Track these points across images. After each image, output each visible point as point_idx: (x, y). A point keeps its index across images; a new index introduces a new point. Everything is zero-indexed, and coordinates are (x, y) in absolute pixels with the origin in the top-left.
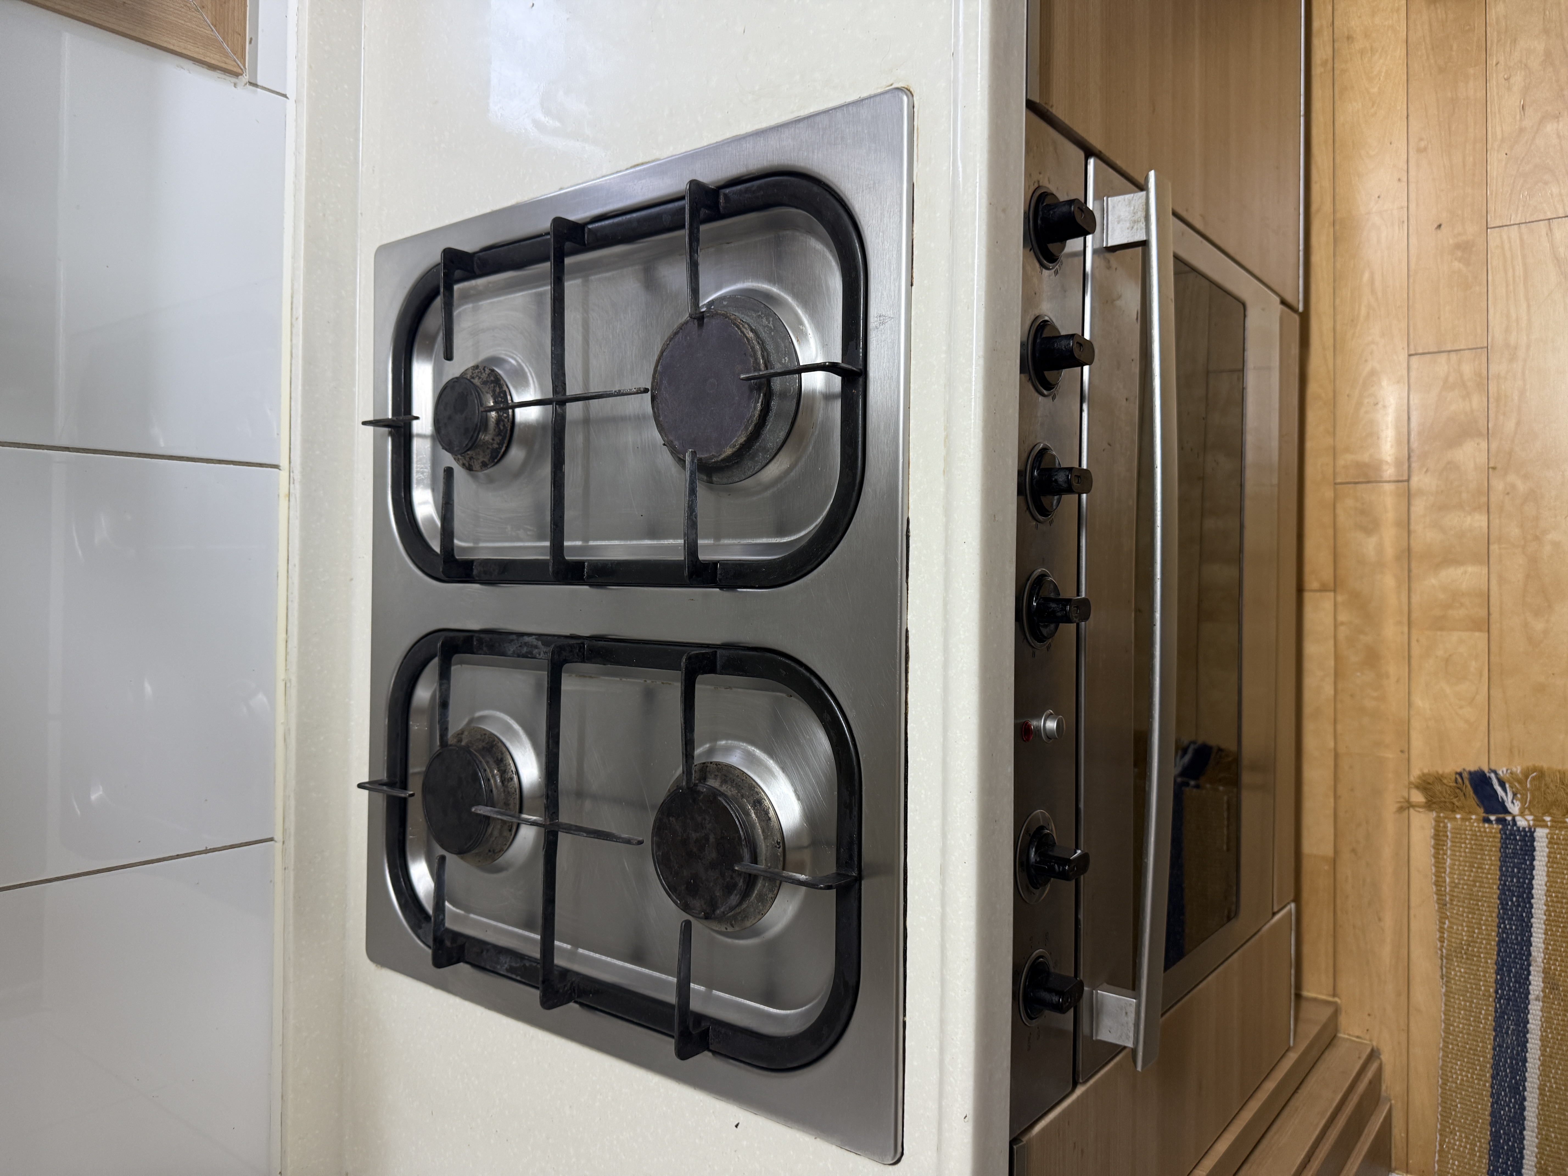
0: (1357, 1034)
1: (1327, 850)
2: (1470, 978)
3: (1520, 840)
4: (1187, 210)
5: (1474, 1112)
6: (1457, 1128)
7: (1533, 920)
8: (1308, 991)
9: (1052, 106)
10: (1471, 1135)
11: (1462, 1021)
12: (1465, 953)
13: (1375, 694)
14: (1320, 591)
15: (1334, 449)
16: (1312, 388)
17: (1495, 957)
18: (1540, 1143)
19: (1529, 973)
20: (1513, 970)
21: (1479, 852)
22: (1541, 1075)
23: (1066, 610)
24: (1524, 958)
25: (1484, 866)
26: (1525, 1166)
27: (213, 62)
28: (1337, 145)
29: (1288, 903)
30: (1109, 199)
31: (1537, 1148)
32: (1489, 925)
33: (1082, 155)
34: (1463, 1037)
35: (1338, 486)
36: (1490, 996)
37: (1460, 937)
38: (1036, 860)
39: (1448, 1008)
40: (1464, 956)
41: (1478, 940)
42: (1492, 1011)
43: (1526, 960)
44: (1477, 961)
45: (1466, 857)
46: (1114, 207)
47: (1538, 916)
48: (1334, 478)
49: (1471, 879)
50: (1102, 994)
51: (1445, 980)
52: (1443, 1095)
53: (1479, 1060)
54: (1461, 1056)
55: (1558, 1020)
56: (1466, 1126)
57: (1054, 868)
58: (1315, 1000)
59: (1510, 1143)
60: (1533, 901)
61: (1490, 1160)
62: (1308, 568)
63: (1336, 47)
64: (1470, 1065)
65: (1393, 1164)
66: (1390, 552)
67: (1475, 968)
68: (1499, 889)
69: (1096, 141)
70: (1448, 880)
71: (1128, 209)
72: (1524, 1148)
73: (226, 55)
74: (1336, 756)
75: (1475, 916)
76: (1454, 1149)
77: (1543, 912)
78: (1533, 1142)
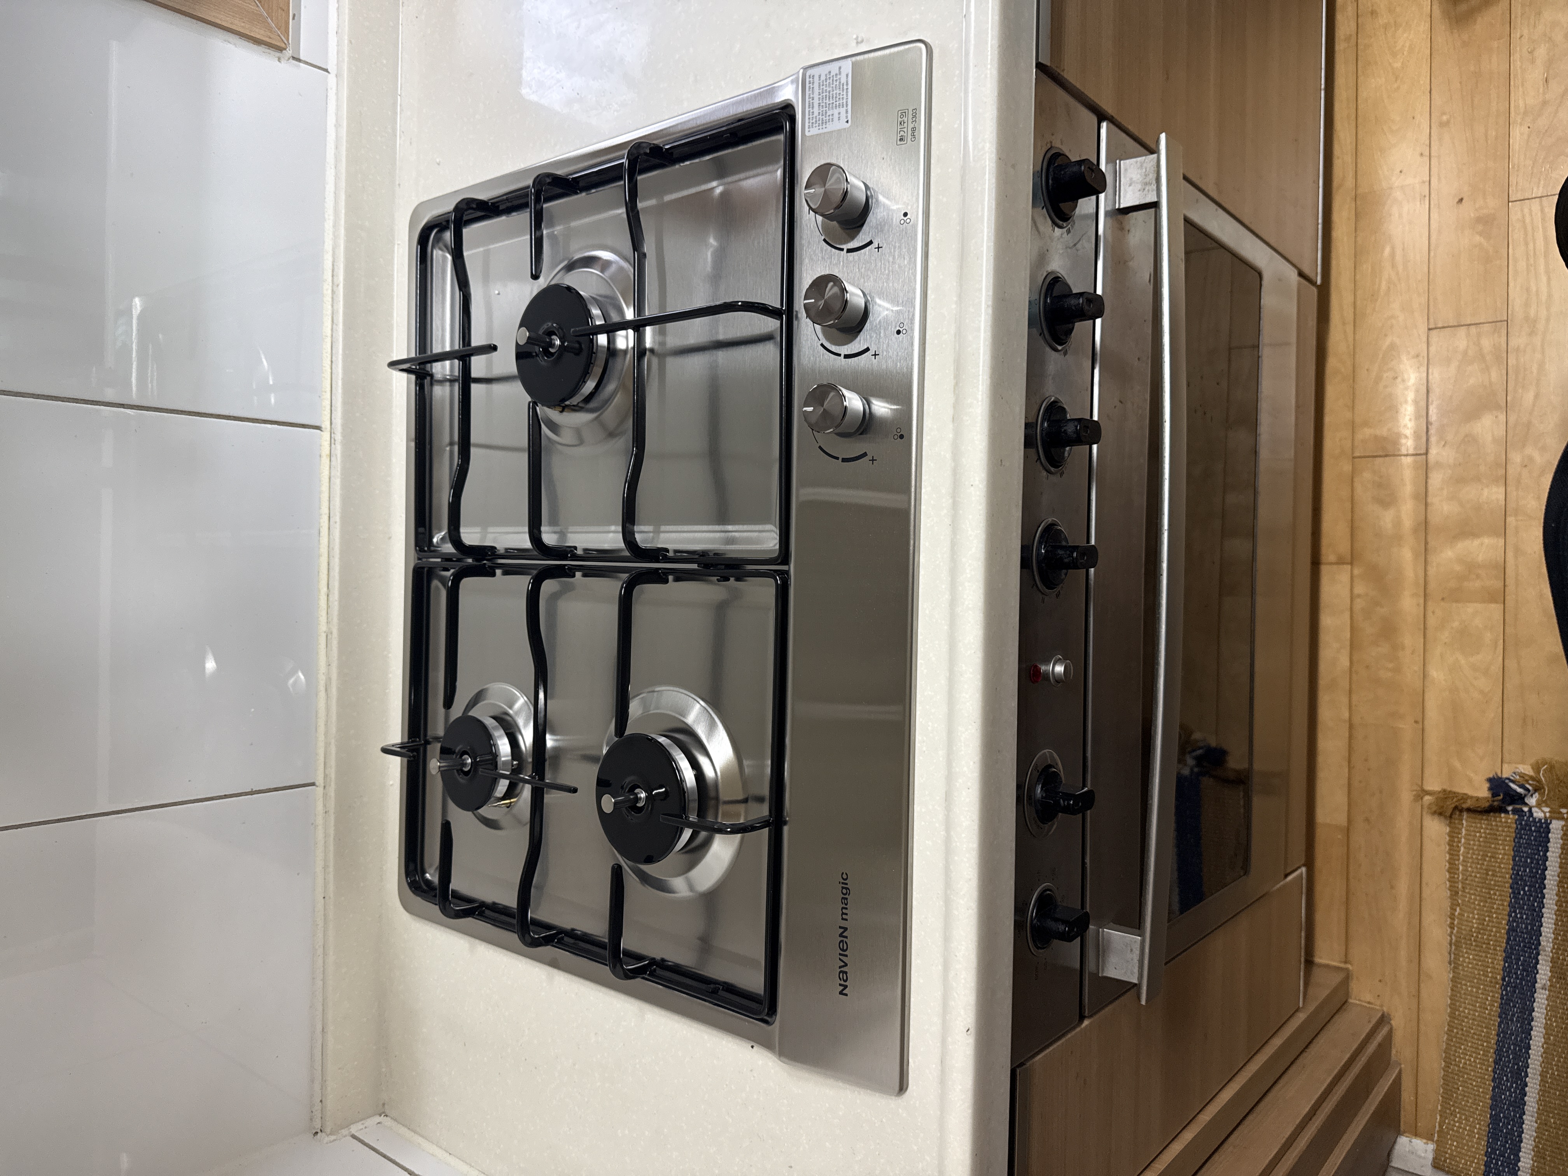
0: (1368, 1000)
1: (1341, 819)
2: (1477, 964)
3: (1535, 831)
4: (1201, 178)
5: (1475, 1095)
6: (1457, 1110)
7: (1544, 910)
8: (1321, 958)
9: (1063, 70)
10: (1471, 1117)
11: (1468, 1007)
12: (1475, 941)
13: (1391, 665)
14: (1337, 563)
15: (1353, 422)
16: (1332, 363)
17: (1504, 945)
18: (1538, 1128)
19: (1537, 963)
20: (1522, 958)
21: (1493, 841)
22: (1543, 1062)
23: (1072, 557)
24: (1533, 947)
25: (1497, 856)
26: (1523, 1150)
27: (258, 36)
28: (1360, 120)
29: (1299, 867)
30: (1122, 162)
31: (1536, 1132)
32: (1500, 914)
33: (1095, 119)
34: (1468, 1022)
35: (1355, 460)
36: (1497, 983)
37: (1470, 924)
38: (1042, 796)
39: (1454, 993)
40: (1474, 944)
41: (1489, 928)
42: (1498, 998)
43: (1535, 949)
44: (1486, 947)
45: (1480, 846)
46: (1126, 170)
47: (1549, 906)
48: (1353, 454)
49: (1484, 867)
50: (1108, 932)
51: (1453, 965)
52: (1445, 1078)
53: (1483, 1045)
54: (1466, 1040)
55: (1564, 1009)
56: (1467, 1108)
57: (1060, 803)
58: (1327, 966)
59: (1509, 1127)
60: (1545, 891)
61: (1488, 1142)
62: (1325, 542)
63: (1360, 21)
64: (1474, 1050)
65: (1402, 1128)
66: (1408, 523)
67: (1484, 955)
68: (1511, 878)
69: (1108, 107)
70: (1461, 868)
71: (1139, 171)
72: (1523, 1132)
73: (270, 30)
74: (1351, 727)
75: (1487, 905)
76: (1453, 1130)
77: (1554, 902)
78: (1532, 1126)
